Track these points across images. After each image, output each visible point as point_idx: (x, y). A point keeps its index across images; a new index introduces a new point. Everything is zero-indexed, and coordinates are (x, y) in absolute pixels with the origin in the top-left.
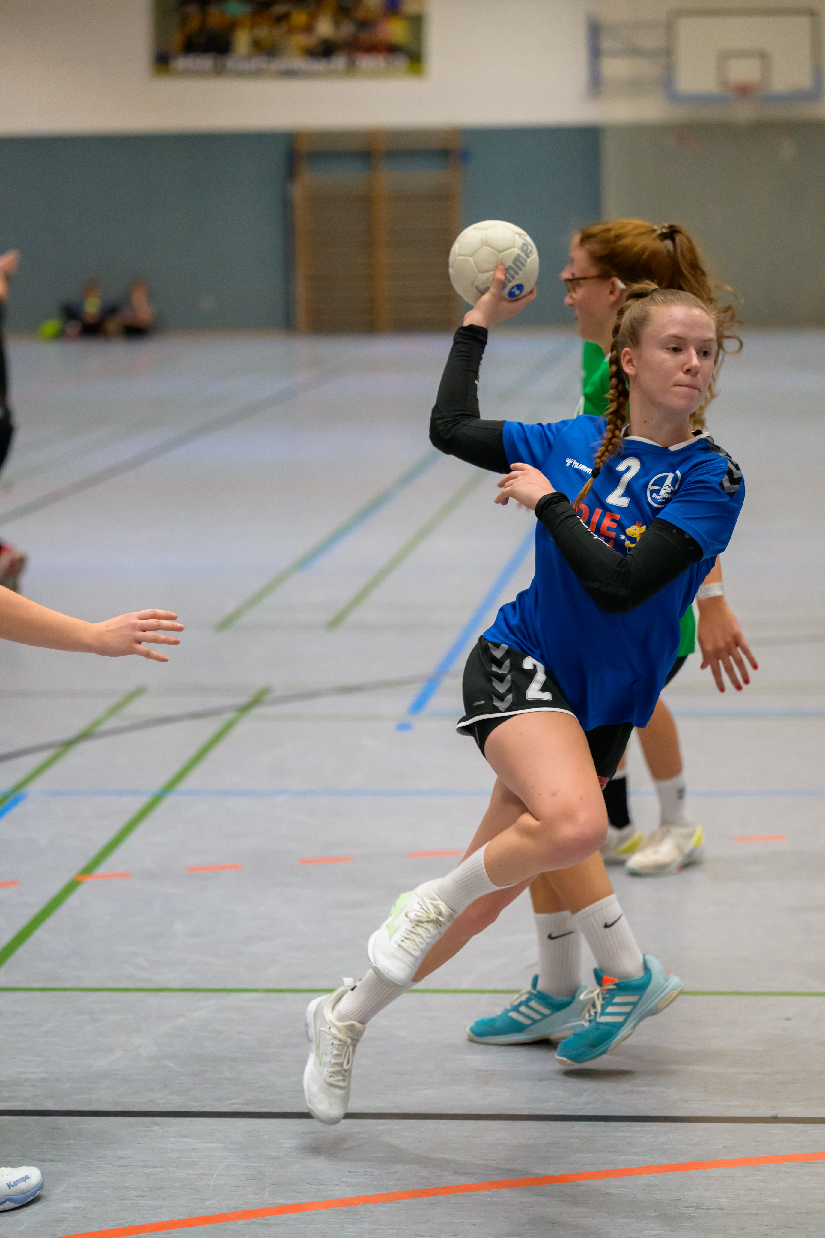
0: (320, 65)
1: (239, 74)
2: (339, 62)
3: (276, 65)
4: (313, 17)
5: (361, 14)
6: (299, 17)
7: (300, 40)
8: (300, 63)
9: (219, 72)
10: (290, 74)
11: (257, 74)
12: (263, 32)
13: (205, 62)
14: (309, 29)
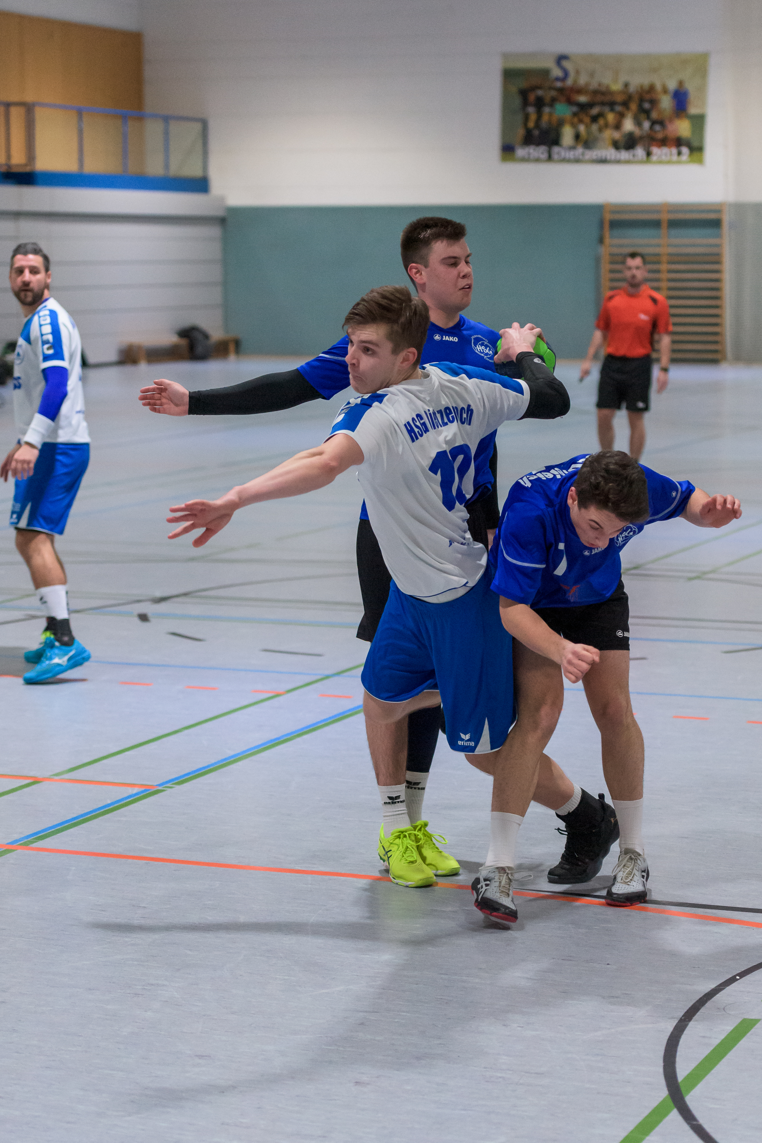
0: (624, 155)
1: (565, 160)
2: (640, 152)
3: (591, 154)
4: (622, 116)
5: (654, 115)
6: (611, 117)
7: (610, 134)
8: (611, 153)
9: (550, 158)
10: (603, 161)
11: (577, 161)
12: (582, 128)
13: (540, 151)
14: (618, 126)
